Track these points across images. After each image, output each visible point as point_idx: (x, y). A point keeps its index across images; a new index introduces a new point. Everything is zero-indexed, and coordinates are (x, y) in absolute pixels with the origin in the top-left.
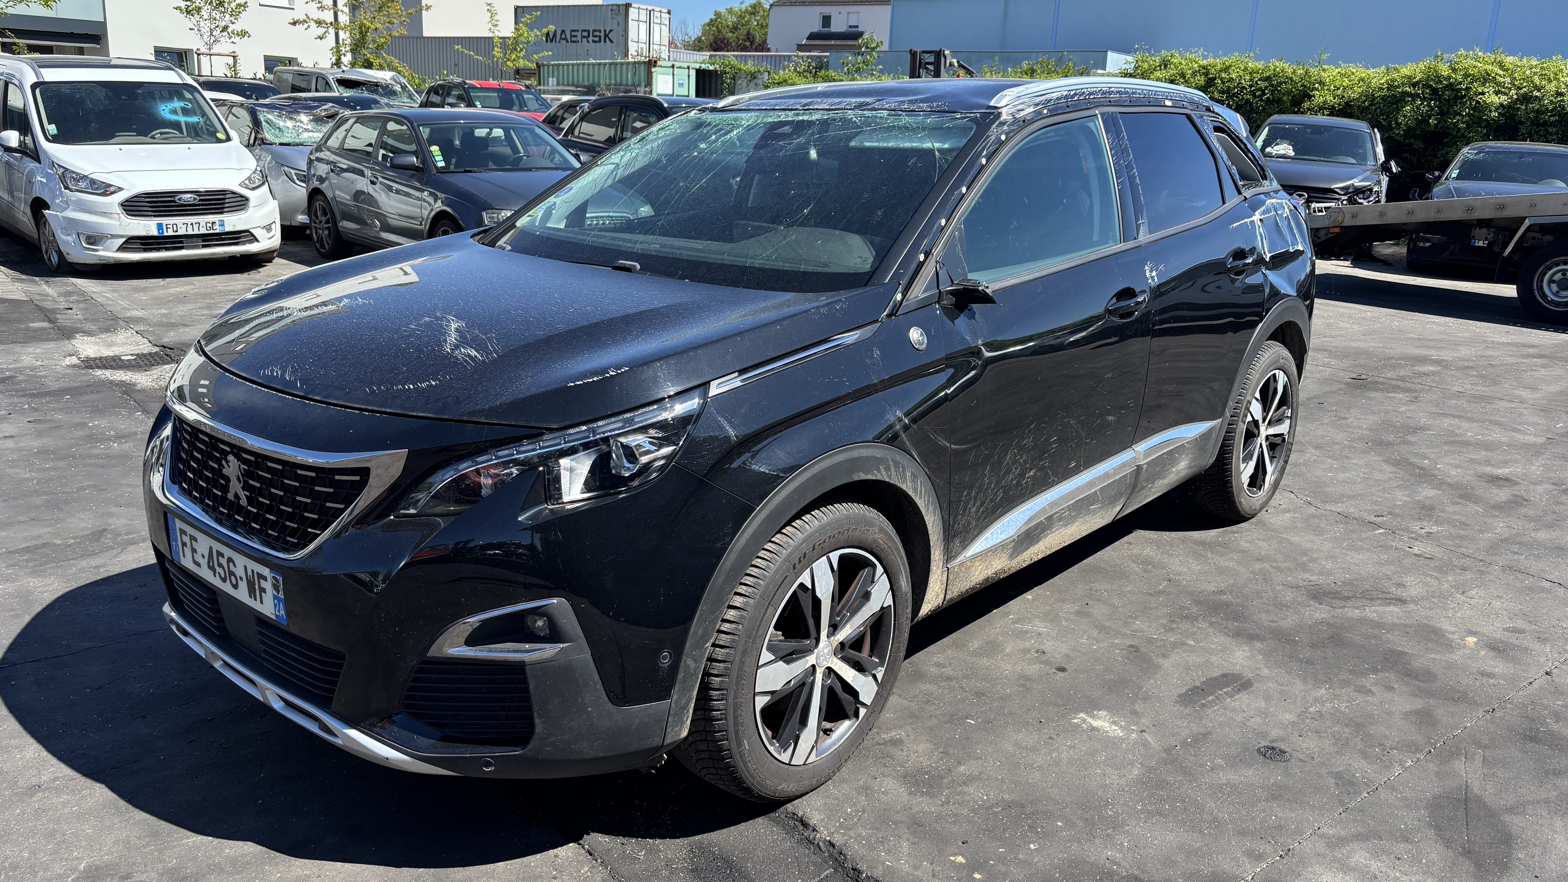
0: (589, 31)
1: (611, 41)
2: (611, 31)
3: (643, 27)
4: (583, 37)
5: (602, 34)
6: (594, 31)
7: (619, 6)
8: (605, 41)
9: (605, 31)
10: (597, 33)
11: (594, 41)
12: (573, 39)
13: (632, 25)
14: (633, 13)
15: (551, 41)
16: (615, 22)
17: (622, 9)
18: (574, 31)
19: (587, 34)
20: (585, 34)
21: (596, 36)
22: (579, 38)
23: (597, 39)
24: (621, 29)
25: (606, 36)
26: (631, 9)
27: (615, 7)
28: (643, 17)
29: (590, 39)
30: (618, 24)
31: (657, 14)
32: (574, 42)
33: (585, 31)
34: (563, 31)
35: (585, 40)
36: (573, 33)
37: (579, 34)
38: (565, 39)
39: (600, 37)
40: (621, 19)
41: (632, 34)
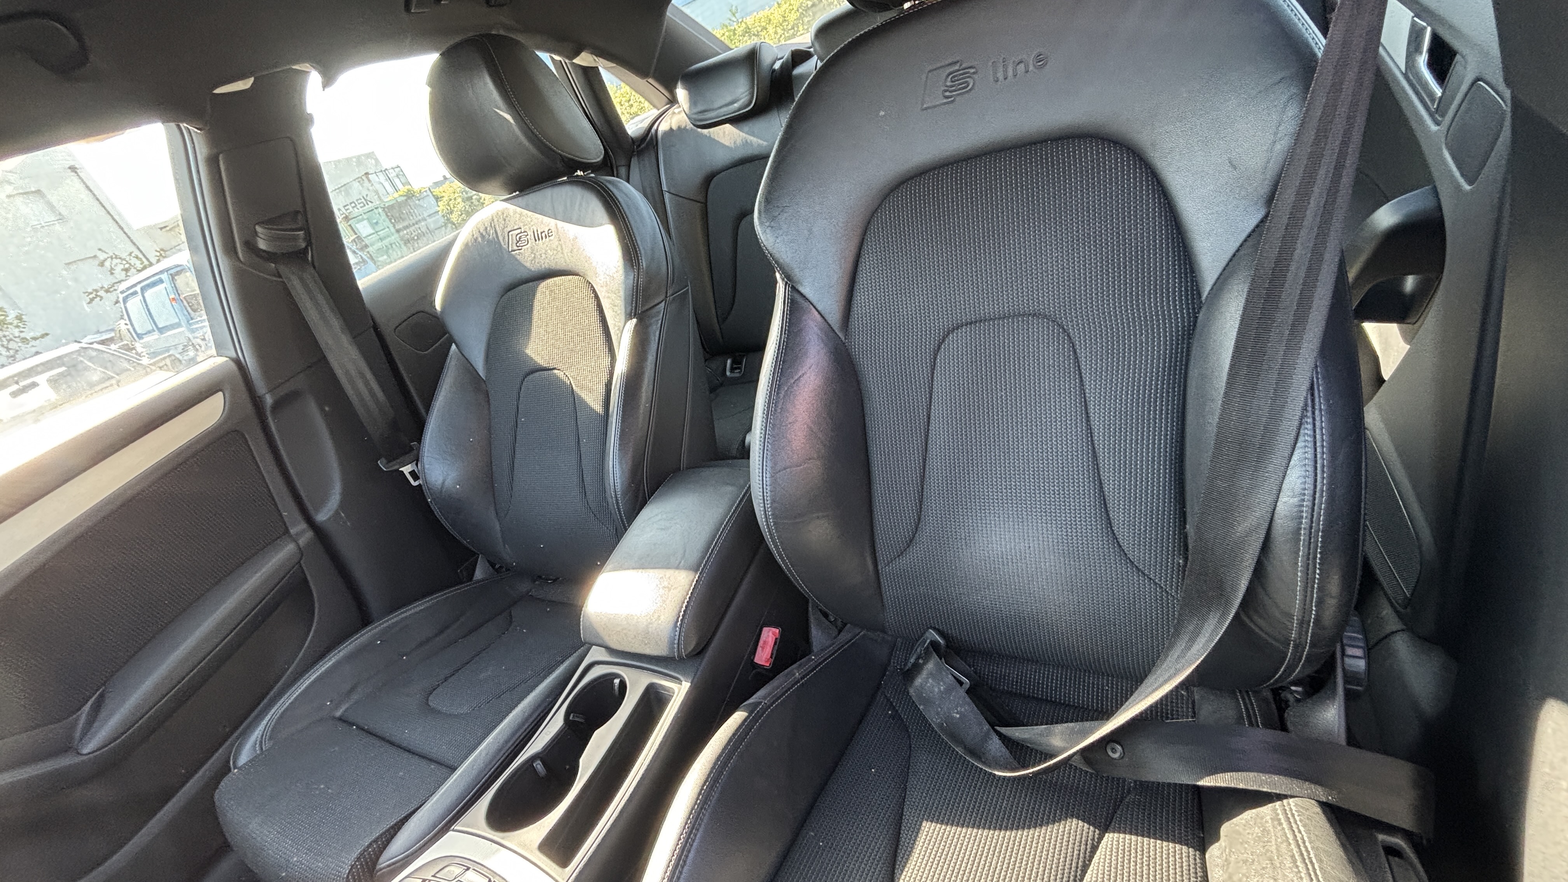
0: (353, 202)
2: (367, 195)
5: (363, 200)
6: (357, 200)
10: (359, 201)
11: (361, 207)
17: (364, 178)
23: (362, 205)
29: (358, 206)
33: (351, 203)
35: (355, 209)
39: (362, 202)
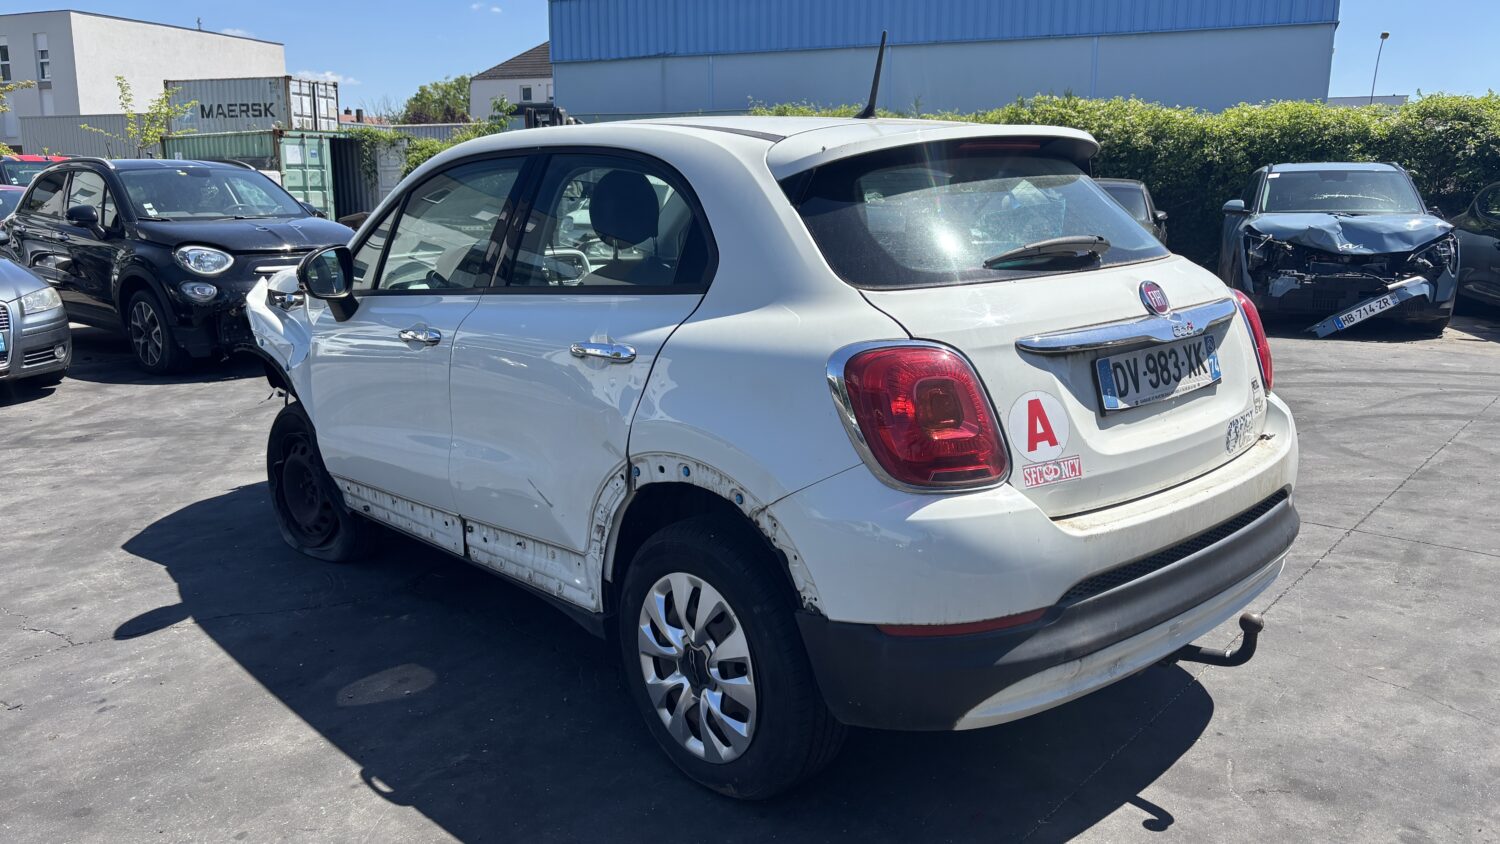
0: (247, 106)
1: (273, 115)
2: (271, 104)
3: (307, 101)
4: (242, 111)
5: (262, 108)
6: (254, 105)
7: (277, 78)
8: (266, 115)
9: (265, 105)
10: (257, 107)
11: (254, 116)
12: (231, 114)
13: (294, 99)
14: (294, 87)
15: (208, 116)
16: (275, 95)
17: (282, 82)
18: (231, 105)
19: (246, 109)
20: (244, 108)
21: (255, 110)
22: (238, 112)
23: (257, 113)
24: (282, 102)
25: (267, 110)
26: (291, 82)
27: (273, 80)
28: (306, 90)
29: (249, 113)
30: (278, 97)
31: (322, 87)
32: (232, 116)
33: (243, 105)
34: (219, 106)
35: (244, 114)
36: (231, 108)
37: (237, 109)
38: (223, 114)
39: (260, 111)
40: (281, 92)
41: (295, 108)
